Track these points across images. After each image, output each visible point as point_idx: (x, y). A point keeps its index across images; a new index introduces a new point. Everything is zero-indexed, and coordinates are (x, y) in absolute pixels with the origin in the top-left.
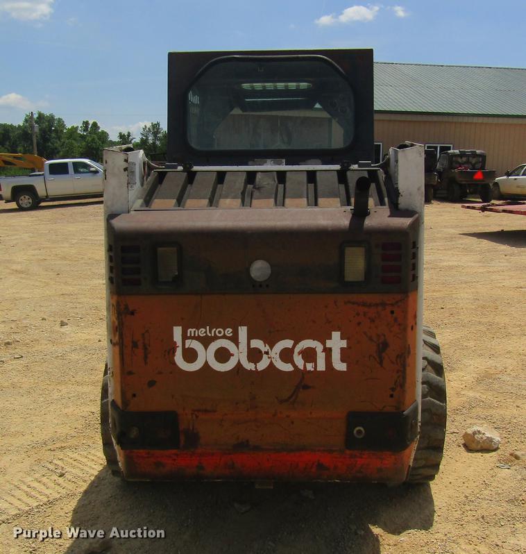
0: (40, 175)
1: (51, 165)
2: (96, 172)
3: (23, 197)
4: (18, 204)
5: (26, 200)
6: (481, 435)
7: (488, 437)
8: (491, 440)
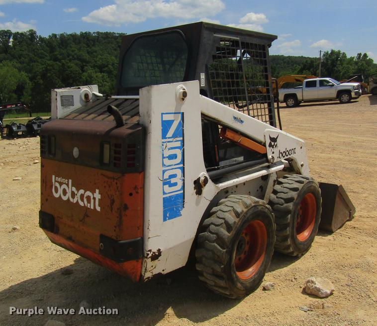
0: (299, 88)
1: (307, 82)
2: (333, 85)
3: (289, 100)
4: (287, 104)
5: (291, 102)
6: (313, 284)
7: (316, 287)
8: (319, 290)
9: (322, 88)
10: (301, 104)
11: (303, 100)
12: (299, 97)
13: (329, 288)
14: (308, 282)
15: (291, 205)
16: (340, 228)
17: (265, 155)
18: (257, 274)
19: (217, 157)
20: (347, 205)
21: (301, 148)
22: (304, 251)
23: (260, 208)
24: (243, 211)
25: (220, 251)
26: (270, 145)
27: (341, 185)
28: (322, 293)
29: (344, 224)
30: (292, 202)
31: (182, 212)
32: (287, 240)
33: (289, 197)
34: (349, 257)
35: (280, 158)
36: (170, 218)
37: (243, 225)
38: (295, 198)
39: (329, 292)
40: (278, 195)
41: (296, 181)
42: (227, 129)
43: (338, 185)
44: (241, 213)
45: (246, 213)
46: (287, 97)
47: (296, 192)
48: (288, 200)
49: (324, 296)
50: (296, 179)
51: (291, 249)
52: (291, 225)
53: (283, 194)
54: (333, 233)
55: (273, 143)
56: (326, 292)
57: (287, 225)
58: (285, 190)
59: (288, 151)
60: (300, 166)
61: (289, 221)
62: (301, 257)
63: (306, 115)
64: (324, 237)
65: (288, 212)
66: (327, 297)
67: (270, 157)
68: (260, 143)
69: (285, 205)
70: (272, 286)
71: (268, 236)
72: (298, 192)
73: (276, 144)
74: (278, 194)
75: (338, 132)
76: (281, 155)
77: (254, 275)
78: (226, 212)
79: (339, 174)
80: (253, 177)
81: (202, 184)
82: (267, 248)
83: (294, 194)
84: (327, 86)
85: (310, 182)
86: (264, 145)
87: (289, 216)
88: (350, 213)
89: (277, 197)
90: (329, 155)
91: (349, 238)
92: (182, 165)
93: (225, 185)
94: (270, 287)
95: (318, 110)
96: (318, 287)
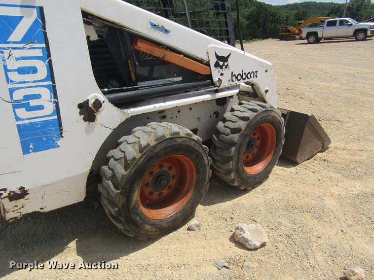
0: (321, 27)
1: (328, 22)
2: (351, 25)
3: (311, 38)
4: (308, 41)
5: (312, 39)
6: (242, 232)
7: (243, 237)
8: (246, 241)
9: (341, 27)
10: (321, 41)
11: (322, 38)
12: (320, 35)
13: (260, 240)
14: (237, 228)
15: (236, 137)
16: (309, 159)
17: (210, 77)
18: (180, 212)
19: (133, 76)
20: (320, 136)
21: (266, 71)
22: (255, 185)
23: (179, 141)
24: (148, 145)
25: (113, 192)
26: (217, 65)
27: (313, 116)
28: (249, 245)
29: (315, 155)
30: (239, 133)
31: (59, 143)
32: (230, 174)
33: (236, 127)
34: (305, 196)
35: (233, 81)
36: (36, 150)
37: (147, 161)
38: (243, 129)
39: (258, 244)
40: (225, 124)
41: (249, 109)
42: (139, 39)
43: (309, 115)
44: (145, 147)
45: (155, 147)
46: (309, 34)
47: (245, 122)
48: (235, 131)
49: (252, 248)
50: (250, 107)
51: (236, 183)
52: (235, 158)
53: (231, 122)
54: (298, 164)
55: (221, 63)
56: (254, 245)
57: (230, 159)
58: (235, 119)
59: (245, 74)
60: (264, 92)
61: (232, 154)
62: (251, 190)
63: (322, 50)
64: (285, 169)
65: (233, 144)
66: (256, 249)
67: (215, 79)
68: (201, 61)
69: (231, 136)
70: (198, 226)
71: (198, 172)
72: (248, 122)
73: (226, 64)
74: (227, 122)
75: (346, 64)
76: (234, 78)
77: (176, 214)
78: (130, 144)
79: (331, 102)
80: (188, 102)
81: (93, 108)
82: (196, 185)
83: (242, 124)
84: (346, 25)
85: (267, 111)
86: (208, 64)
87: (233, 149)
88: (323, 144)
89: (225, 127)
90: (329, 84)
91: (314, 173)
92: (50, 83)
93: (140, 111)
94: (195, 228)
95: (333, 46)
96: (246, 237)
